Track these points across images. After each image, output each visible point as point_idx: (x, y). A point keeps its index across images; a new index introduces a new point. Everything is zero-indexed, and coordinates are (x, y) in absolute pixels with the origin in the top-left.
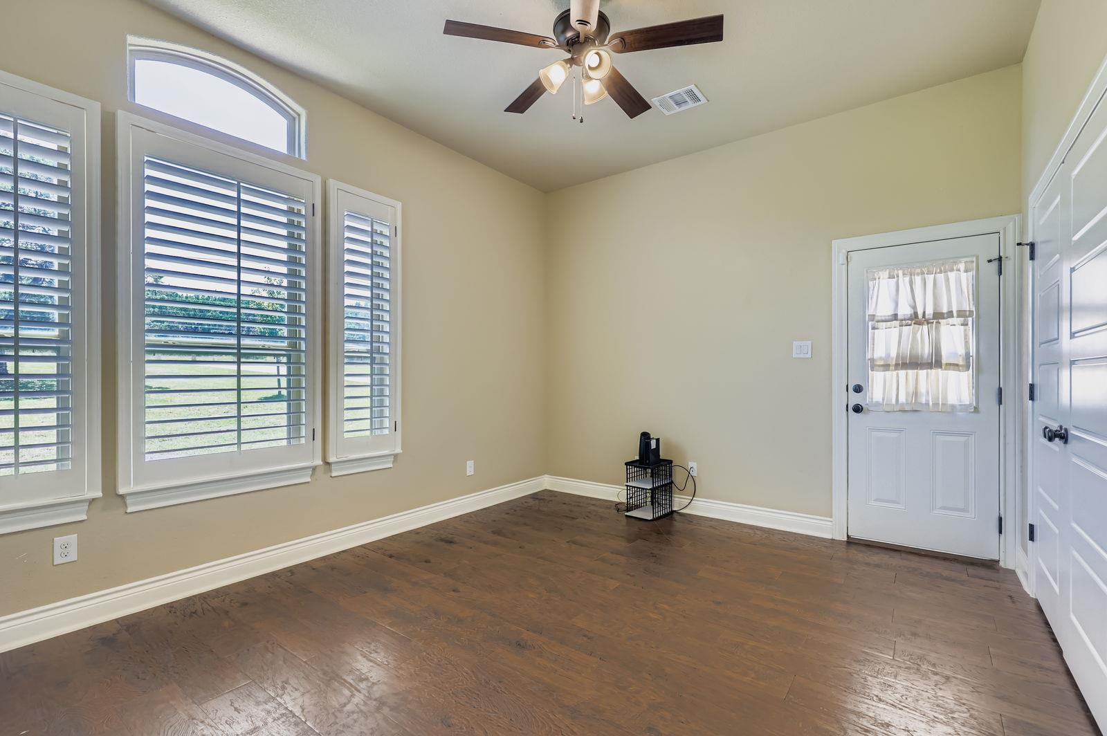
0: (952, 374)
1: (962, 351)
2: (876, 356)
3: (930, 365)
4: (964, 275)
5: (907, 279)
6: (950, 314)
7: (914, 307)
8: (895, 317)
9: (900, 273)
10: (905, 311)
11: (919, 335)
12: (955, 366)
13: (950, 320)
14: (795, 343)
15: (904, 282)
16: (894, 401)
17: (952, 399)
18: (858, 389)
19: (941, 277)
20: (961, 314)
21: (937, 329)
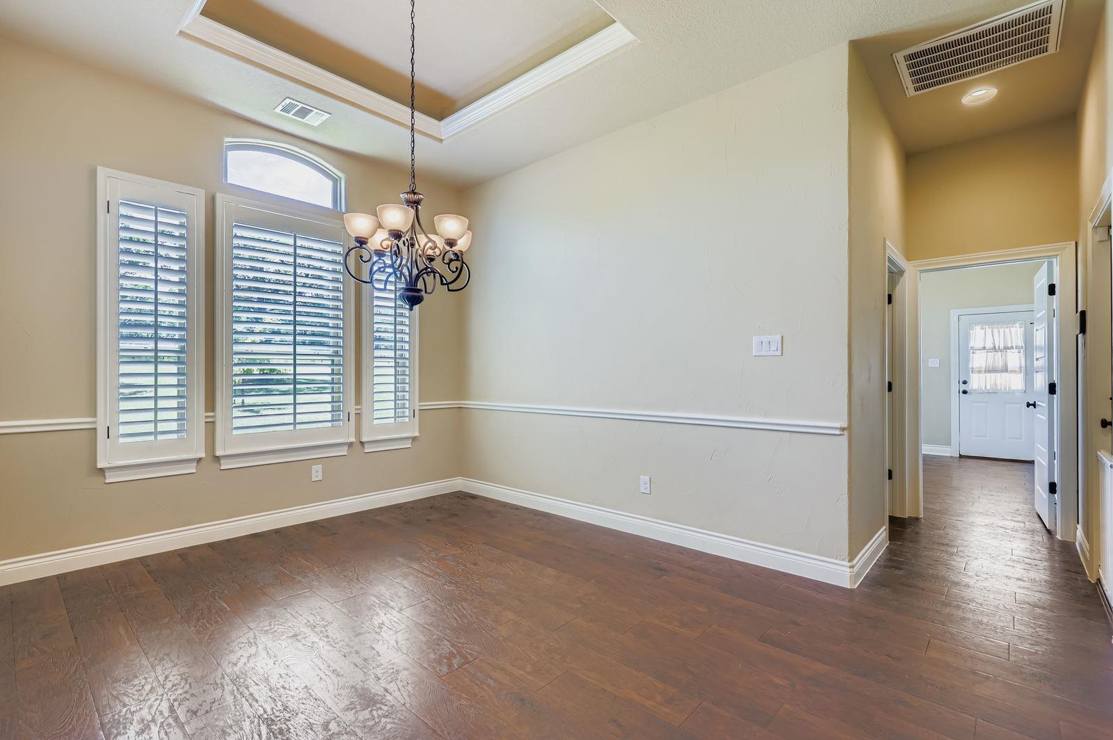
0: (1013, 375)
1: (1018, 365)
2: (974, 367)
3: (1002, 371)
4: (1019, 329)
5: (990, 330)
6: (1012, 348)
7: (994, 344)
8: (984, 348)
9: (987, 327)
10: (989, 345)
11: (996, 357)
12: (1014, 372)
13: (1012, 350)
14: (930, 360)
15: (989, 331)
16: (984, 388)
17: (1013, 387)
18: (965, 382)
19: (1007, 330)
20: (1017, 347)
21: (1006, 355)
